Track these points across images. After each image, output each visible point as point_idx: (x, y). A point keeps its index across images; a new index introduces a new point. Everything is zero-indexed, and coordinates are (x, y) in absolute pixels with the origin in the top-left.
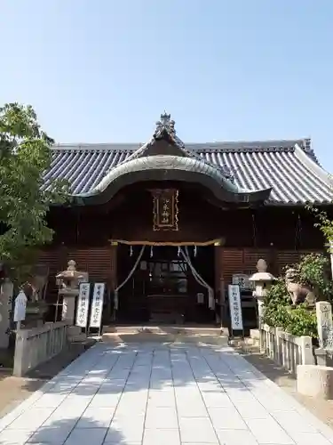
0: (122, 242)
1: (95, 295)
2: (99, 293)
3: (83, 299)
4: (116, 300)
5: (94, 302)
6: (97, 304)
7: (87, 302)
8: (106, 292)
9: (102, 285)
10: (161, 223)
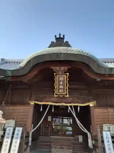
0: (36, 102)
1: (15, 136)
2: (18, 134)
3: (8, 138)
4: (30, 139)
5: (14, 140)
6: (16, 142)
7: (9, 140)
8: (22, 133)
9: (21, 129)
10: (59, 92)
